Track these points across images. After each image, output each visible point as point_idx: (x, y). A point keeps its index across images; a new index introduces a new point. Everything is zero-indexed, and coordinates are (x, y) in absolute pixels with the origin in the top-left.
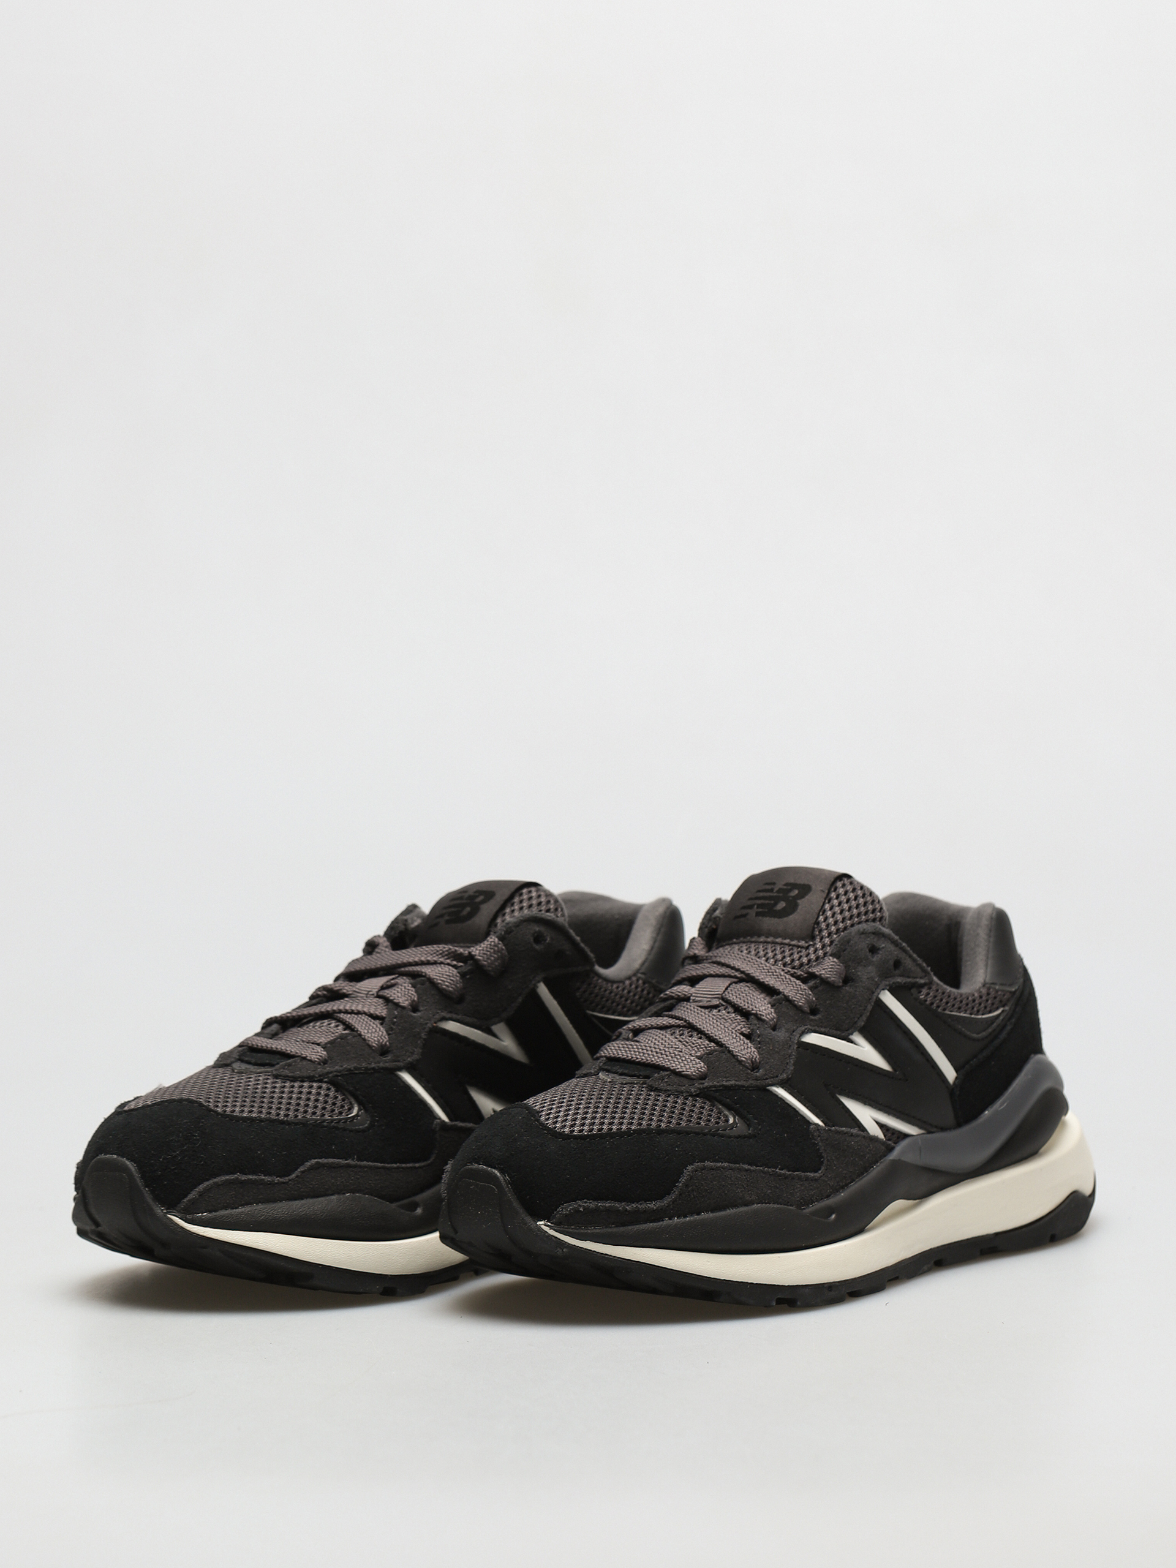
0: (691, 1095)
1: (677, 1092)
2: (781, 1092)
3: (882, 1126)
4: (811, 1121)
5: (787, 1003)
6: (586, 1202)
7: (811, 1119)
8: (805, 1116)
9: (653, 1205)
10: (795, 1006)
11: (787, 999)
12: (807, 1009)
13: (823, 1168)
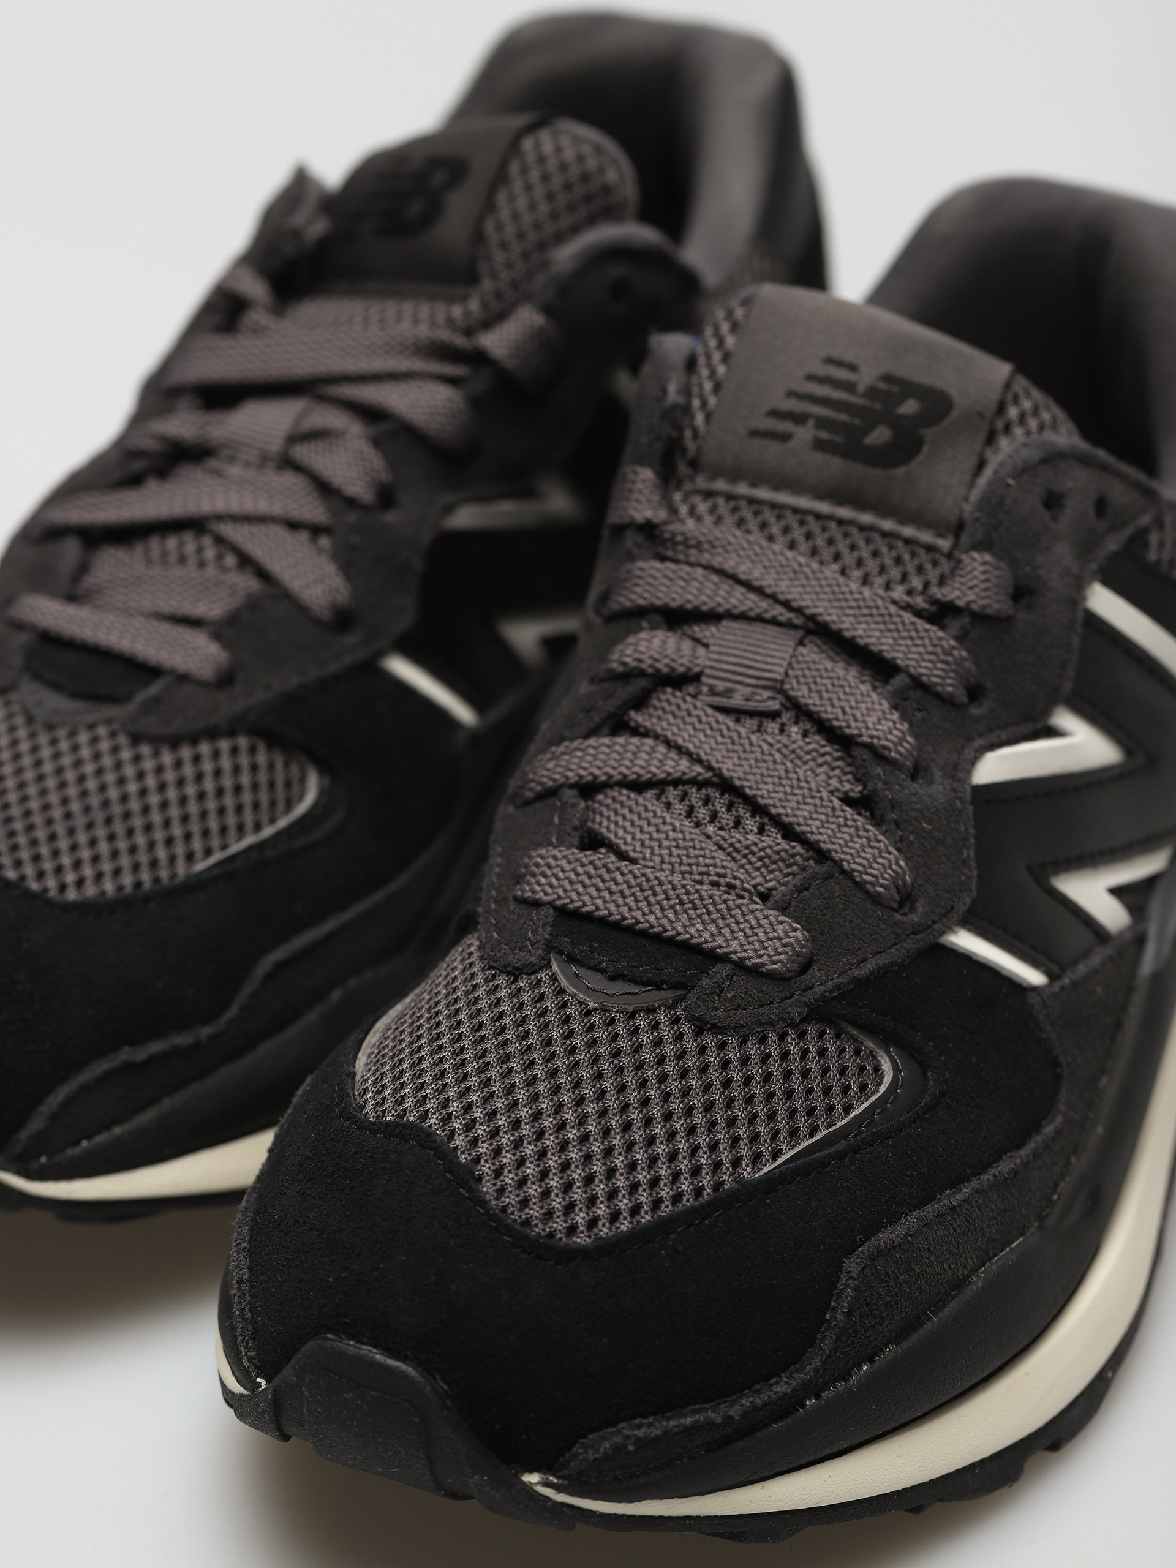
0: (792, 1025)
1: (760, 1024)
4: (1025, 984)
5: (919, 692)
6: (639, 1427)
7: (1024, 980)
8: (1014, 978)
9: (782, 1387)
10: (938, 696)
11: (917, 683)
12: (962, 697)
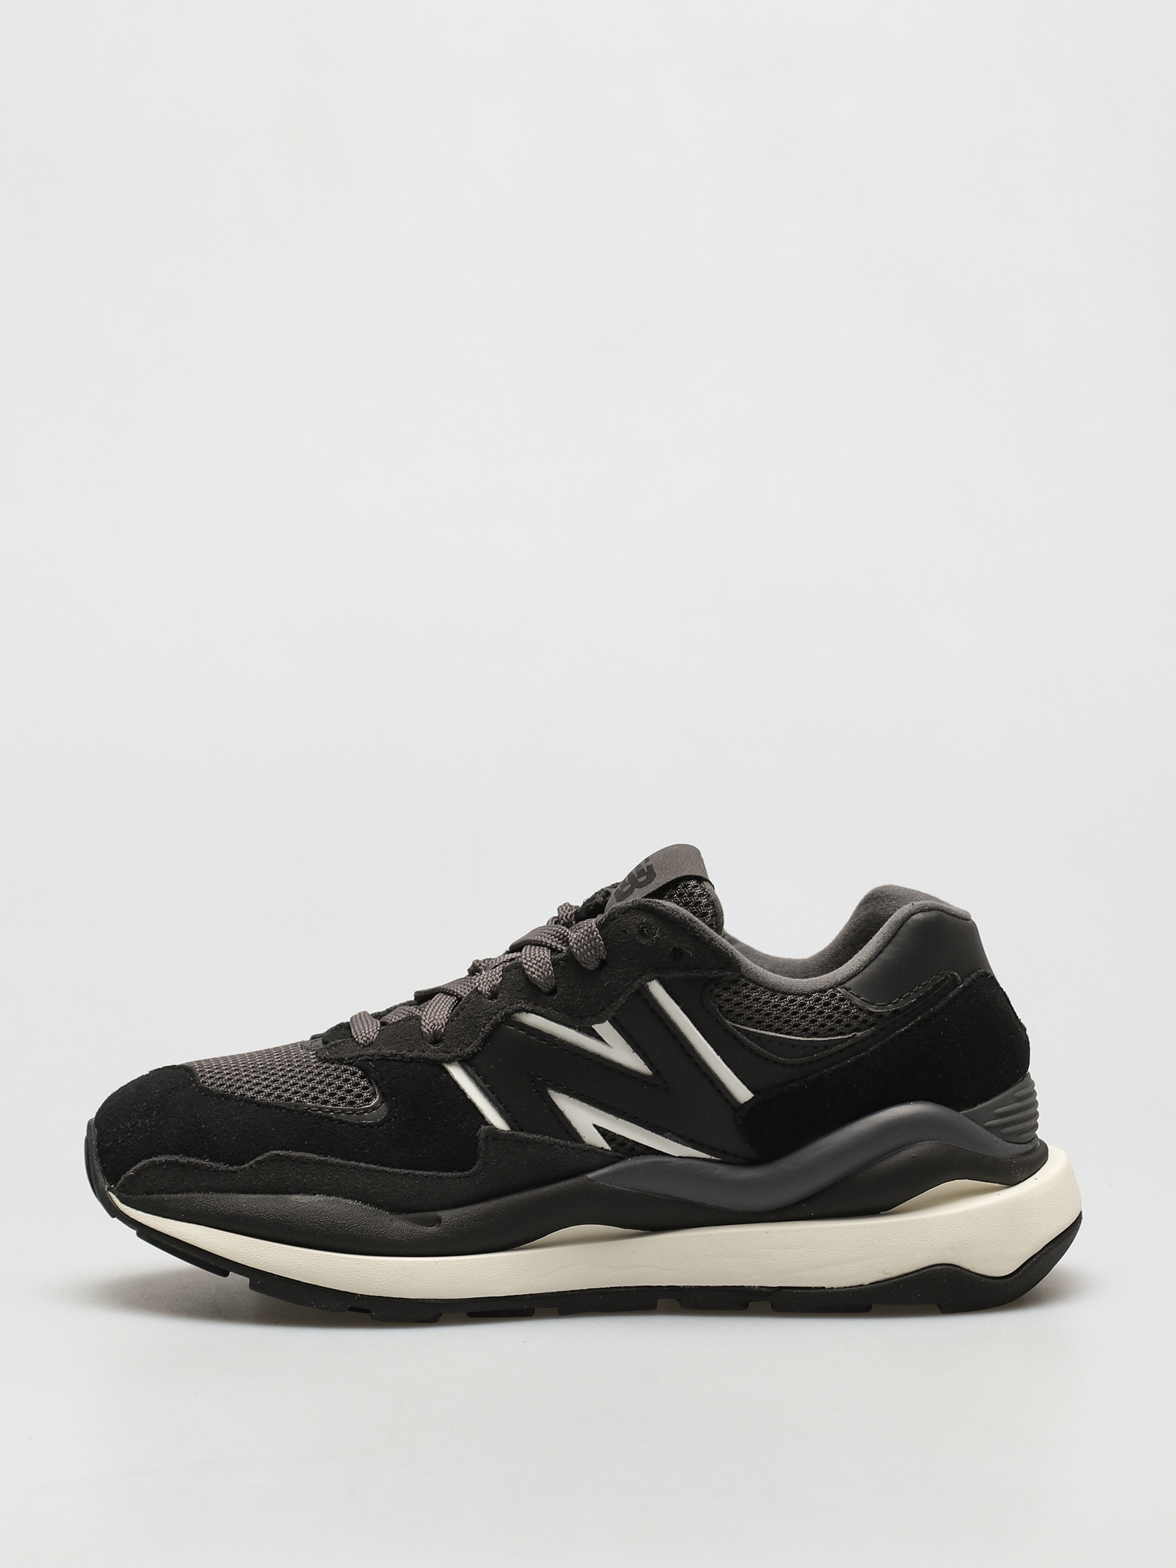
2: (458, 1074)
3: (604, 1132)
12: (541, 986)
13: (479, 1162)
